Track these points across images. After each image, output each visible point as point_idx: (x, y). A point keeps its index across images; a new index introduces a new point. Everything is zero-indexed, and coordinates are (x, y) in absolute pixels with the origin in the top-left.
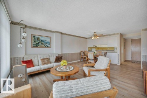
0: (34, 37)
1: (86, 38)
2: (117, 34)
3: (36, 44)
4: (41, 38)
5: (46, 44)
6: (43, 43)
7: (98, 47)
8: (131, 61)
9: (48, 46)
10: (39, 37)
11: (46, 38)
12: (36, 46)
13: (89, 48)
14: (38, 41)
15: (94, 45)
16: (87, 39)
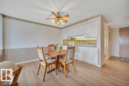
1: (61, 28)
2: (97, 16)
7: (77, 39)
8: (120, 59)
13: (64, 40)
15: (69, 37)
16: (62, 30)
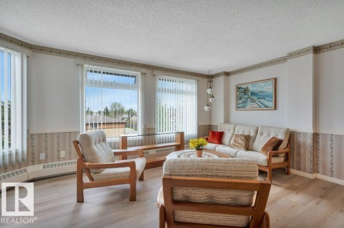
0: (240, 88)
3: (243, 102)
4: (251, 88)
5: (262, 101)
6: (255, 98)
9: (266, 107)
10: (247, 87)
11: (262, 84)
12: (243, 107)
14: (246, 97)
